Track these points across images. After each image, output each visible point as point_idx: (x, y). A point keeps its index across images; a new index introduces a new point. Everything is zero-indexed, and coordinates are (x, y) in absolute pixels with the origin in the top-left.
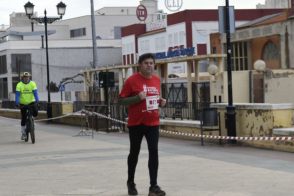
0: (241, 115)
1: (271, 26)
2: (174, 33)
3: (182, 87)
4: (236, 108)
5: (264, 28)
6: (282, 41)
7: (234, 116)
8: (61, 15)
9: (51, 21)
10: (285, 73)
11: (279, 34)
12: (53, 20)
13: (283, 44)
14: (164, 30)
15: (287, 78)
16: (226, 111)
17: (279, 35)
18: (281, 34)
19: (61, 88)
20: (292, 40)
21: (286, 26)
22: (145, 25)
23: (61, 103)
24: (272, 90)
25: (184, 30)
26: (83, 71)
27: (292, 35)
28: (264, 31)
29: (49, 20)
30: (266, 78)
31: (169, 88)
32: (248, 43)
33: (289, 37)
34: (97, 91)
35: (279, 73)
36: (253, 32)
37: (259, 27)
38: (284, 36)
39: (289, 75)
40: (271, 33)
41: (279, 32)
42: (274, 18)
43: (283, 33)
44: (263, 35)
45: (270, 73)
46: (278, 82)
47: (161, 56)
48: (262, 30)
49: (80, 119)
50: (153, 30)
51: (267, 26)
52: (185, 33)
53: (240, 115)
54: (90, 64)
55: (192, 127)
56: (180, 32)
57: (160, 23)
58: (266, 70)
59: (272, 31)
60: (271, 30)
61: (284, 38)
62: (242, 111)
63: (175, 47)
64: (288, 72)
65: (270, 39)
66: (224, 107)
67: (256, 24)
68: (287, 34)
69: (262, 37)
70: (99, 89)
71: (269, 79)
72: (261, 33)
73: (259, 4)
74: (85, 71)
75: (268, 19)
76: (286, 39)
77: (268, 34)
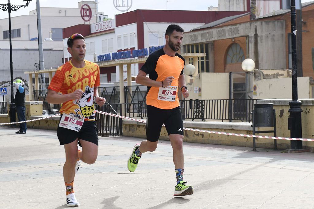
0: (308, 113)
1: (239, 27)
2: (124, 35)
3: (137, 90)
4: (303, 105)
5: (230, 29)
6: (251, 43)
7: (299, 114)
8: (27, 2)
9: (15, 8)
10: (274, 74)
11: (247, 35)
12: (17, 7)
13: (252, 46)
14: (112, 31)
15: (277, 79)
16: (289, 108)
17: (247, 37)
18: (250, 35)
19: (2, 91)
20: (262, 42)
21: (256, 26)
22: (89, 26)
23: (29, 103)
24: (262, 93)
25: (136, 31)
26: (28, 73)
27: (262, 36)
28: (230, 32)
29: (13, 8)
30: (255, 79)
31: (133, 92)
32: (210, 46)
33: (259, 39)
34: (45, 95)
35: (268, 74)
36: (218, 33)
37: (225, 28)
38: (254, 37)
39: (279, 76)
40: (239, 34)
41: (247, 33)
42: (237, 19)
43: (252, 34)
44: (229, 36)
45: (260, 74)
46: (270, 83)
47: (125, 56)
48: (228, 30)
49: (55, 121)
50: (99, 31)
51: (234, 27)
52: (136, 34)
53: (306, 113)
54: (35, 65)
55: (227, 129)
56: (131, 33)
57: (107, 24)
58: (255, 71)
59: (239, 33)
60: (238, 30)
61: (253, 40)
62: (310, 107)
63: (125, 50)
64: (278, 73)
65: (234, 41)
66: (279, 103)
67: (218, 25)
68: (256, 36)
69: (228, 39)
70: (46, 93)
71: (258, 80)
72: (227, 34)
73: (212, 6)
74: (30, 73)
75: (231, 20)
76: (255, 40)
77: (235, 35)
